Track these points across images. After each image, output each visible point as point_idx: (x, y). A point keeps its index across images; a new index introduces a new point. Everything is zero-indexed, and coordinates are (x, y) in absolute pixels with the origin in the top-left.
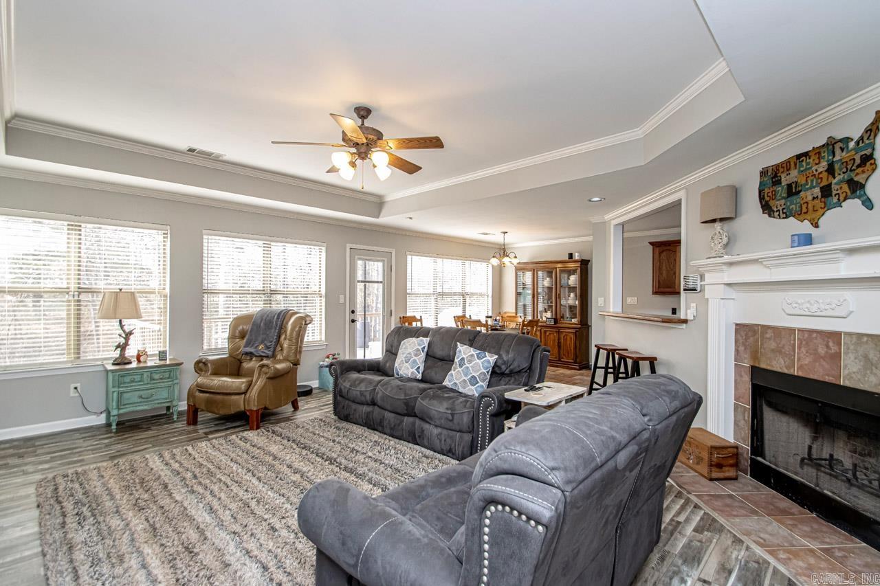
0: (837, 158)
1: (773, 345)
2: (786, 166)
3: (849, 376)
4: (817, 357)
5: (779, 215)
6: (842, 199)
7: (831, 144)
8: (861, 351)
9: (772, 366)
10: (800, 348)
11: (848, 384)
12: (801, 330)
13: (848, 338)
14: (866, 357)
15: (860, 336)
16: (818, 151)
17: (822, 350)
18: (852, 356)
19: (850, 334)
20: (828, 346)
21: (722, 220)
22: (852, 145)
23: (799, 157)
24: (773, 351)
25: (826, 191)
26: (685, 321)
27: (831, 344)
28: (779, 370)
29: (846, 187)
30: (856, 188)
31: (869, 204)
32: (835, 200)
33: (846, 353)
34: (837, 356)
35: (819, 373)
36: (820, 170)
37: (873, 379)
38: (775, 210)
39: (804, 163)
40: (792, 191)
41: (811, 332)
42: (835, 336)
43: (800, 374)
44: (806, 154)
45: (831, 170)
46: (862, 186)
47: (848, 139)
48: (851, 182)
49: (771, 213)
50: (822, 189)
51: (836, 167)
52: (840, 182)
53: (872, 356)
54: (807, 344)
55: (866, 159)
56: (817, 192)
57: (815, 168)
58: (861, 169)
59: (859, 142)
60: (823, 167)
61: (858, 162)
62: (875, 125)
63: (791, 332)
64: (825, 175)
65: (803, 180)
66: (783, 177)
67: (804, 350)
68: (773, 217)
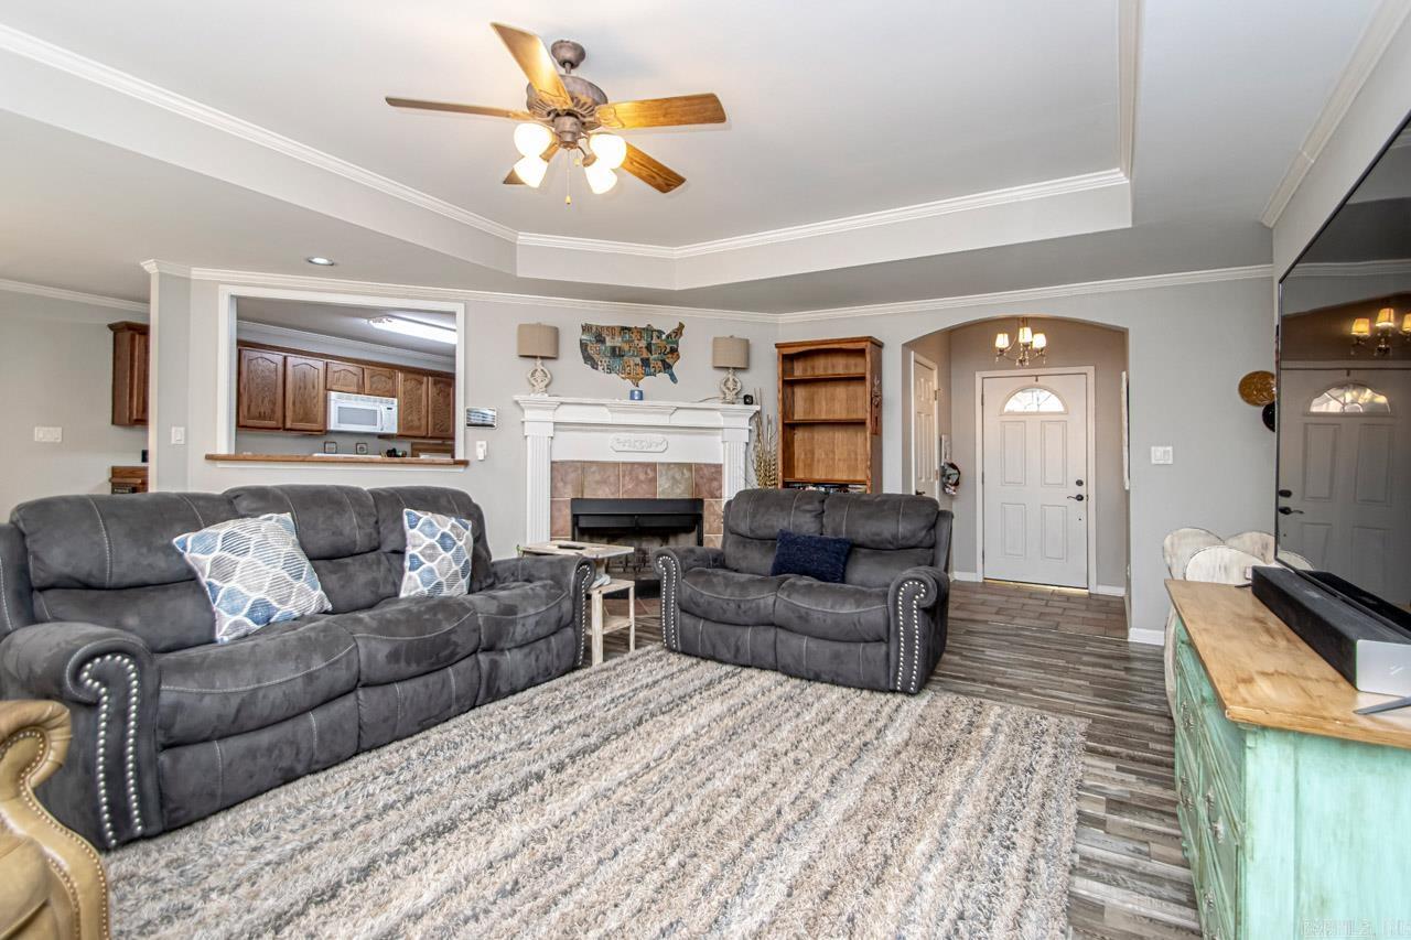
0: (653, 342)
1: (597, 477)
2: (611, 329)
3: (663, 492)
4: (638, 482)
5: (604, 368)
6: (656, 371)
7: (649, 330)
8: (670, 473)
9: (598, 495)
10: (624, 476)
11: (662, 497)
12: (625, 464)
13: (661, 467)
14: (673, 478)
15: (669, 464)
16: (640, 331)
17: (642, 477)
18: (664, 478)
19: (663, 464)
20: (646, 473)
21: (542, 358)
22: (664, 337)
23: (624, 329)
24: (597, 482)
25: (646, 362)
26: (465, 463)
27: (649, 471)
28: (604, 497)
29: (660, 363)
30: (667, 367)
31: (675, 380)
32: (652, 370)
33: (661, 477)
34: (654, 480)
35: (642, 493)
36: (640, 345)
37: (678, 491)
38: (600, 363)
39: (628, 335)
40: (616, 353)
41: (633, 464)
42: (651, 466)
43: (625, 497)
44: (629, 329)
45: (649, 348)
46: (670, 367)
47: (661, 332)
48: (663, 361)
49: (595, 366)
50: (642, 360)
51: (653, 347)
52: (655, 360)
53: (678, 476)
54: (630, 474)
55: (674, 351)
56: (638, 360)
57: (636, 342)
58: (670, 356)
59: (668, 336)
60: (643, 344)
61: (668, 350)
62: (679, 331)
63: (616, 464)
64: (644, 350)
65: (626, 347)
66: (607, 339)
67: (627, 478)
68: (597, 369)
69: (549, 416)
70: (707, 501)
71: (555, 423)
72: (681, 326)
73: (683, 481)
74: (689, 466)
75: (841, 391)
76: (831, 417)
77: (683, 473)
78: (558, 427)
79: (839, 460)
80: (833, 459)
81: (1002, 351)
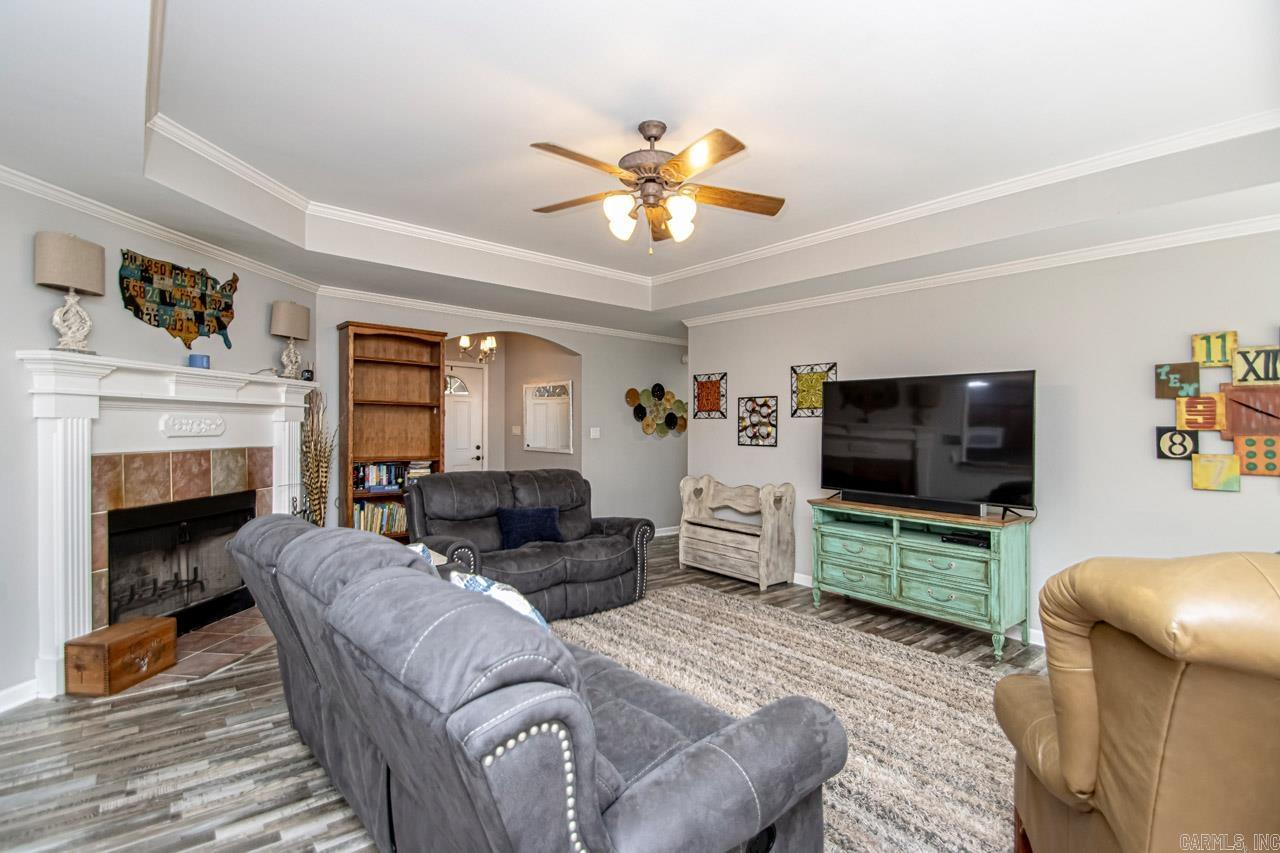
0: (208, 292)
1: (143, 475)
2: (161, 266)
3: (217, 487)
4: (192, 477)
5: (150, 320)
6: (211, 330)
7: (203, 274)
8: (224, 461)
9: (144, 502)
10: (174, 471)
11: (217, 493)
12: (176, 454)
13: (215, 456)
14: (228, 466)
15: (223, 451)
16: (194, 275)
17: (195, 470)
18: (218, 469)
19: (216, 451)
20: (198, 465)
21: (78, 292)
22: (218, 287)
23: (175, 267)
24: (143, 483)
25: (199, 318)
27: (202, 462)
28: (152, 503)
29: (215, 323)
30: (222, 328)
31: (228, 345)
32: (206, 329)
33: (214, 467)
34: (207, 472)
35: (195, 491)
36: (194, 294)
38: (145, 311)
39: (179, 277)
40: (165, 300)
41: (185, 453)
42: (204, 454)
43: (178, 499)
44: (182, 270)
45: (203, 298)
46: (224, 327)
47: (216, 282)
48: (218, 319)
49: (138, 313)
50: (195, 313)
51: (208, 300)
52: (211, 315)
53: (232, 465)
54: (182, 466)
55: (228, 307)
56: (191, 313)
57: (189, 289)
58: (224, 313)
59: (223, 288)
60: (196, 292)
61: (223, 305)
62: (233, 284)
63: (165, 456)
64: (198, 302)
65: (177, 295)
66: (156, 278)
67: (179, 473)
68: (141, 319)
69: (92, 386)
70: (260, 491)
71: (102, 398)
72: (235, 279)
73: (237, 472)
74: (241, 451)
75: (392, 375)
76: (382, 398)
77: (237, 462)
78: (104, 402)
79: (390, 438)
80: (384, 438)
81: (465, 349)
